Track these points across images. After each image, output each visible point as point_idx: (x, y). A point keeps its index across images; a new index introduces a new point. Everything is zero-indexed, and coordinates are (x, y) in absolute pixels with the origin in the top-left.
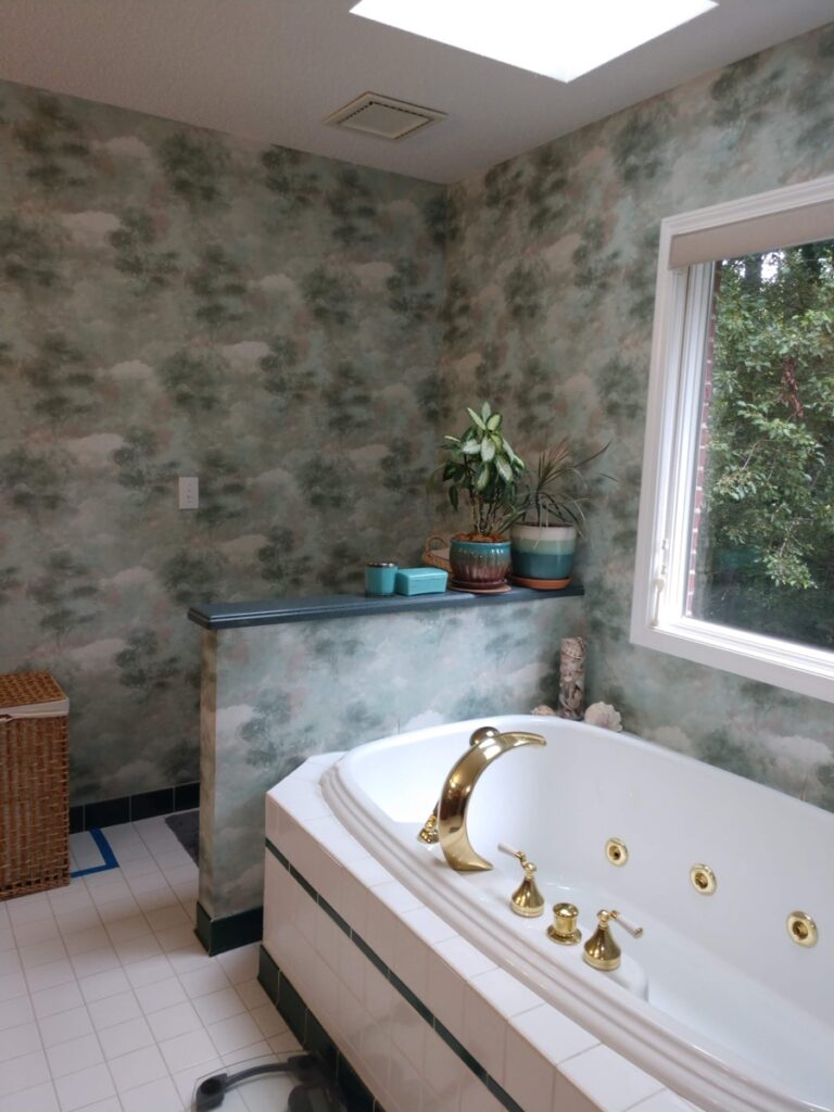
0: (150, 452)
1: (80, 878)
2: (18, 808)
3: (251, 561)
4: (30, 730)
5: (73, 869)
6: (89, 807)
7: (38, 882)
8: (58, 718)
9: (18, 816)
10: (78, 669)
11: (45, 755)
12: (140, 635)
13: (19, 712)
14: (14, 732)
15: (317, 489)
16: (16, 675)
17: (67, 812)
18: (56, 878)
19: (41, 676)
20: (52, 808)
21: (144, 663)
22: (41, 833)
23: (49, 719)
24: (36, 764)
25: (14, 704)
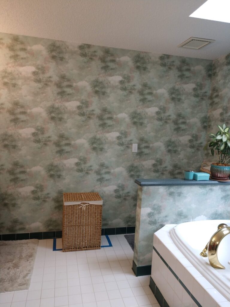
0: (126, 137)
1: (103, 248)
2: (90, 227)
3: (150, 167)
4: (93, 208)
5: (101, 245)
6: (106, 229)
7: (93, 247)
8: (100, 205)
9: (89, 229)
10: (105, 193)
11: (97, 215)
12: (120, 185)
13: (91, 203)
14: (90, 207)
15: (170, 148)
16: (90, 193)
17: (101, 230)
18: (97, 247)
19: (96, 194)
20: (97, 228)
21: (121, 193)
22: (94, 235)
23: (98, 205)
24: (94, 217)
25: (90, 200)
